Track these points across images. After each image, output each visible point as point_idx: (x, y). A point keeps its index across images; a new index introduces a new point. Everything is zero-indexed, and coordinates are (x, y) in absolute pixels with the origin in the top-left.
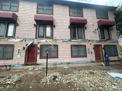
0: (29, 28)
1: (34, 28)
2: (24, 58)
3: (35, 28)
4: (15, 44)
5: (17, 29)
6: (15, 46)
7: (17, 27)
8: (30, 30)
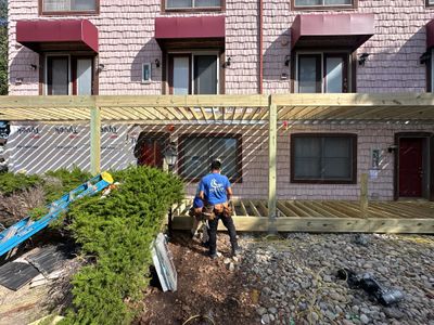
0: (401, 71)
1: (417, 71)
2: (391, 180)
3: (423, 70)
4: (358, 133)
5: (359, 77)
6: (359, 140)
7: (360, 70)
8: (404, 77)
